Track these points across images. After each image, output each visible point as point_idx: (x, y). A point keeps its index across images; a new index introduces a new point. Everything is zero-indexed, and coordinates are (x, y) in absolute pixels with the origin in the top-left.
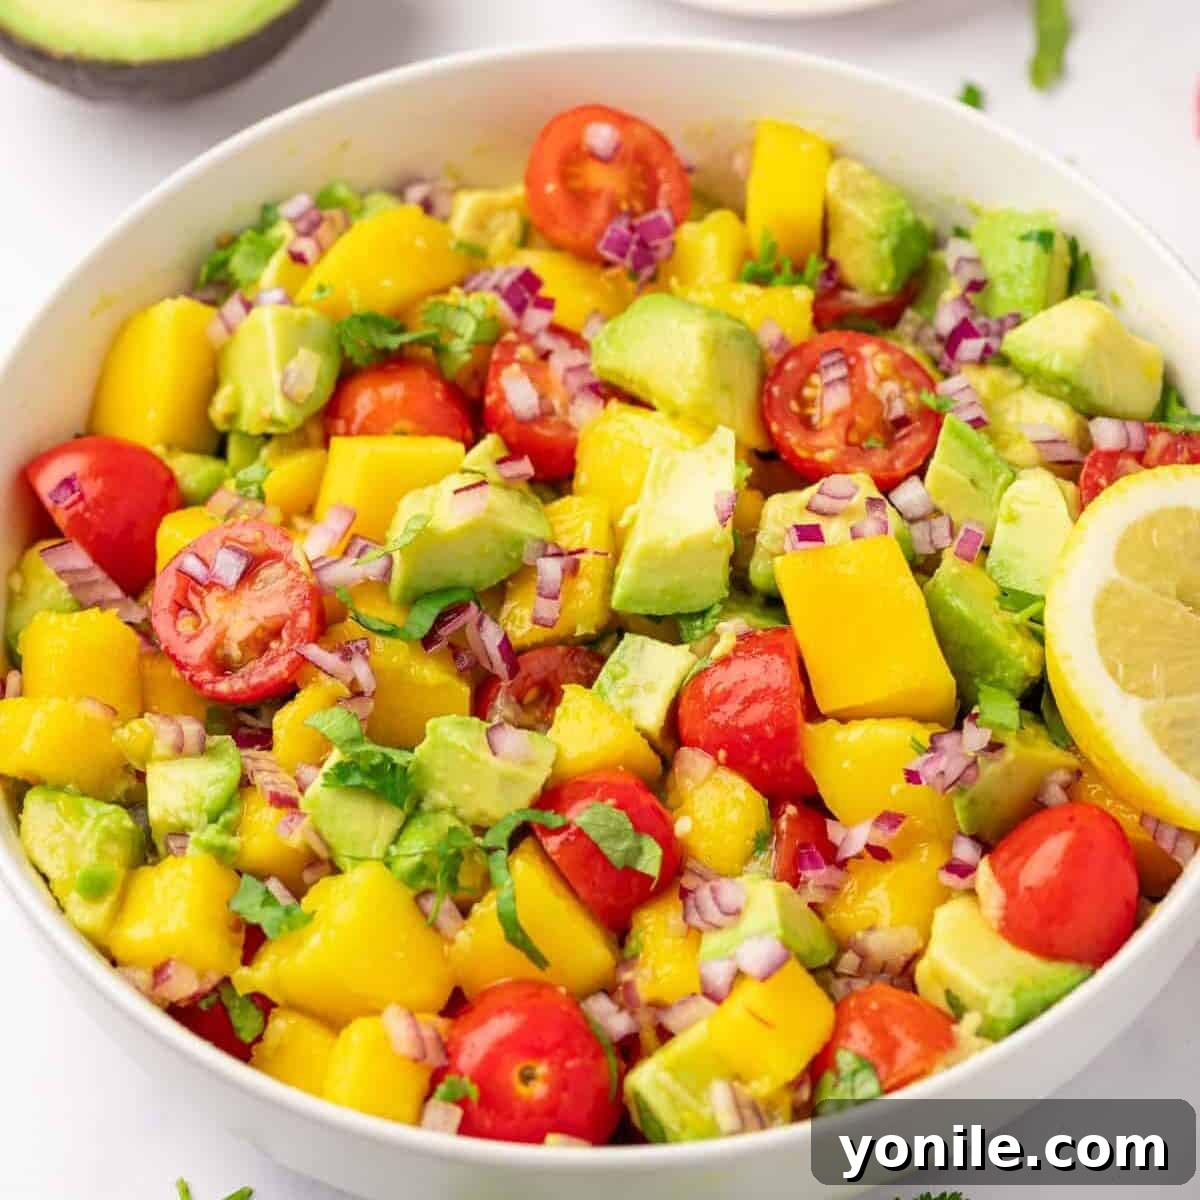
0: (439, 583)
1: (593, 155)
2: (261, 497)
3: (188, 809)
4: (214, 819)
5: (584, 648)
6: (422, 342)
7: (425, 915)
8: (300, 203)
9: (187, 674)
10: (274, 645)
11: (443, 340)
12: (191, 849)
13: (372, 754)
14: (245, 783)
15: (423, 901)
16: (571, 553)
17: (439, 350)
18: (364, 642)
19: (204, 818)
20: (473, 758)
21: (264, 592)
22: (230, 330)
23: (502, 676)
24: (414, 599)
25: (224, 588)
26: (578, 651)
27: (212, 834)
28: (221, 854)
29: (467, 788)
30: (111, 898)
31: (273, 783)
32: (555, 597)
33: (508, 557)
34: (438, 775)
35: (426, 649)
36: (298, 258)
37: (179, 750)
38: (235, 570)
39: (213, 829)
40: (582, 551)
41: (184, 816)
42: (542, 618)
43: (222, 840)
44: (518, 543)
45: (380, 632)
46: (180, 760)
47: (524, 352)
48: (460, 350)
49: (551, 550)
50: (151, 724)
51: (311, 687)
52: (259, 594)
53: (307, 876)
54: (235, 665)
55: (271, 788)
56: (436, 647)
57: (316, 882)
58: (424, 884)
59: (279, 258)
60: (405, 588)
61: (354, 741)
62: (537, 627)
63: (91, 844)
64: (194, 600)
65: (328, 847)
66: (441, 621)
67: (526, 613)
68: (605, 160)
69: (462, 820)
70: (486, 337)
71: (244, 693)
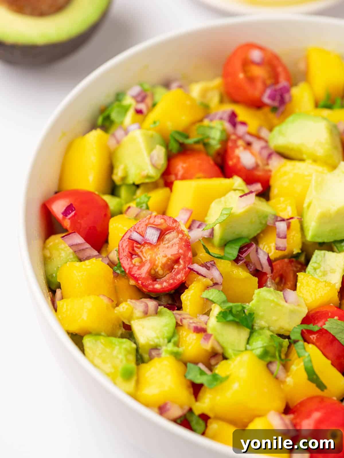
0: (235, 236)
1: (253, 63)
2: (148, 208)
3: (158, 338)
4: (169, 341)
5: (294, 259)
6: (197, 142)
7: (272, 373)
8: (136, 90)
9: (140, 282)
10: (176, 267)
11: (206, 141)
12: (164, 355)
13: (237, 306)
14: (178, 325)
15: (270, 366)
16: (288, 219)
17: (206, 145)
18: (213, 262)
19: (166, 341)
20: (277, 304)
21: (169, 244)
22: (118, 142)
23: (268, 273)
24: (225, 244)
25: (150, 244)
26: (292, 261)
27: (170, 347)
28: (177, 356)
29: (274, 318)
30: (134, 378)
31: (194, 323)
32: (285, 237)
33: (261, 223)
34: (261, 313)
35: (238, 263)
36: (139, 112)
37: (146, 314)
38: (156, 236)
39: (171, 345)
40: (292, 218)
41: (156, 341)
42: (279, 247)
43: (176, 349)
44: (266, 217)
45: (218, 257)
46: (148, 318)
47: (240, 143)
48: (215, 144)
49: (279, 219)
50: (131, 304)
51: (194, 283)
52: (167, 245)
53: (213, 362)
54: (160, 276)
55: (194, 325)
56: (241, 262)
57: (217, 364)
58: (269, 359)
59: (131, 113)
60: (221, 239)
61: (224, 302)
62: (277, 251)
63: (121, 356)
64: (137, 251)
65: (223, 348)
66: (241, 251)
67: (273, 246)
68: (258, 64)
69: (272, 331)
70: (224, 138)
71: (167, 288)
